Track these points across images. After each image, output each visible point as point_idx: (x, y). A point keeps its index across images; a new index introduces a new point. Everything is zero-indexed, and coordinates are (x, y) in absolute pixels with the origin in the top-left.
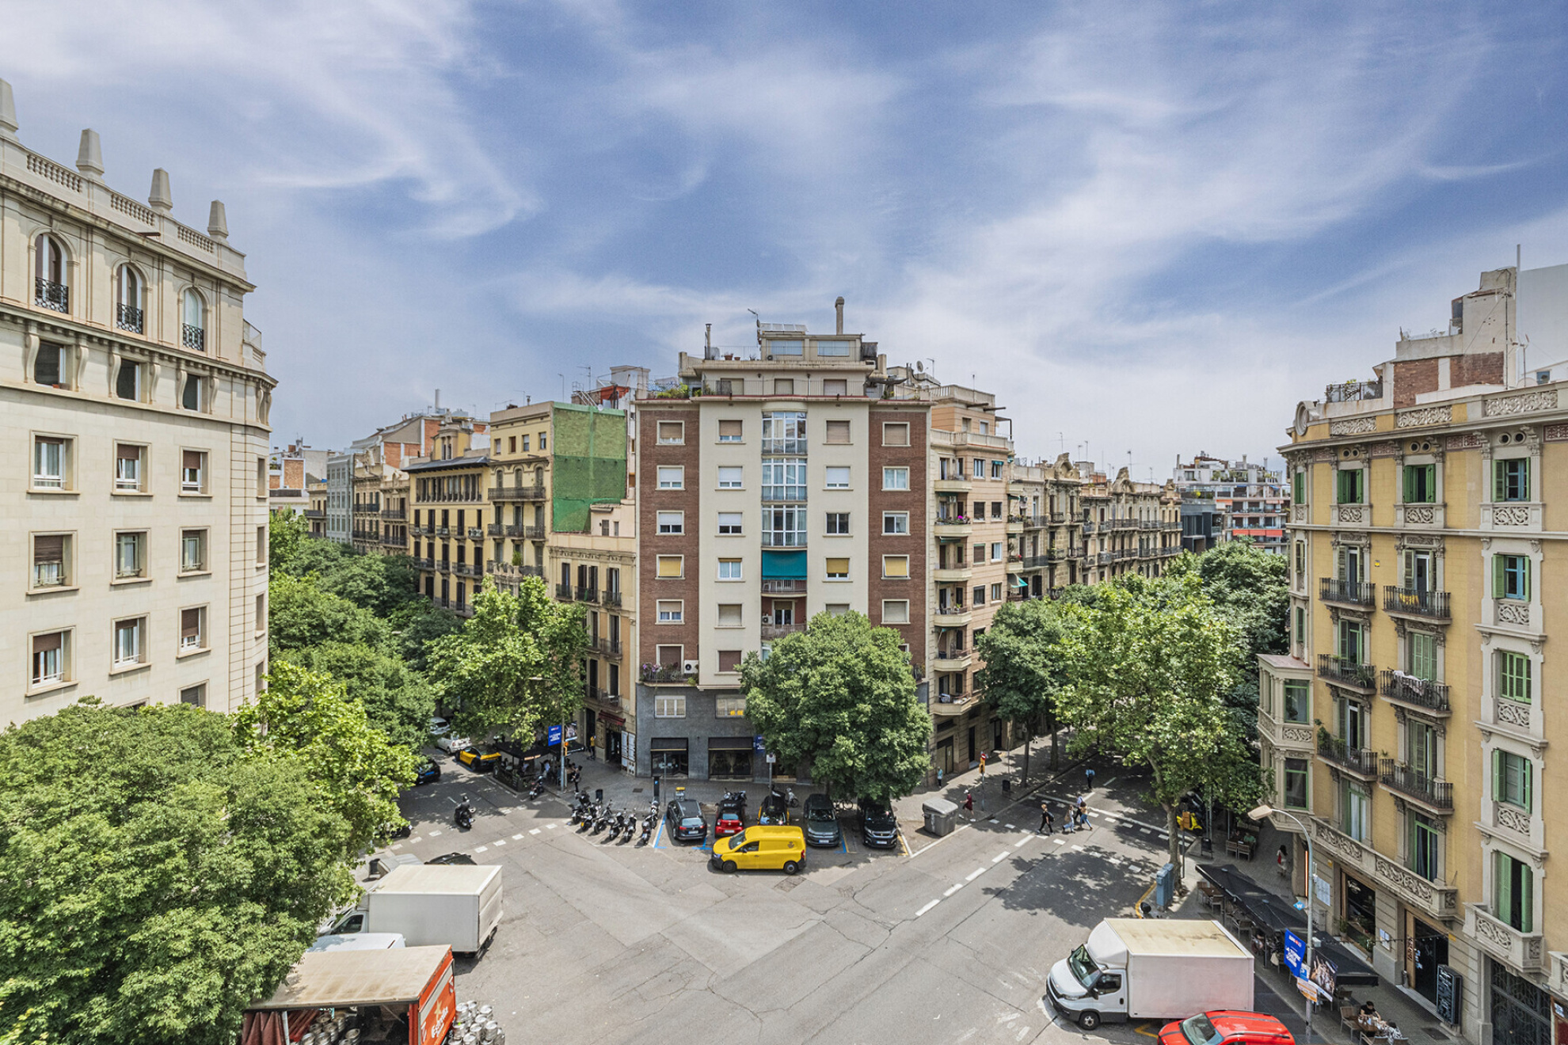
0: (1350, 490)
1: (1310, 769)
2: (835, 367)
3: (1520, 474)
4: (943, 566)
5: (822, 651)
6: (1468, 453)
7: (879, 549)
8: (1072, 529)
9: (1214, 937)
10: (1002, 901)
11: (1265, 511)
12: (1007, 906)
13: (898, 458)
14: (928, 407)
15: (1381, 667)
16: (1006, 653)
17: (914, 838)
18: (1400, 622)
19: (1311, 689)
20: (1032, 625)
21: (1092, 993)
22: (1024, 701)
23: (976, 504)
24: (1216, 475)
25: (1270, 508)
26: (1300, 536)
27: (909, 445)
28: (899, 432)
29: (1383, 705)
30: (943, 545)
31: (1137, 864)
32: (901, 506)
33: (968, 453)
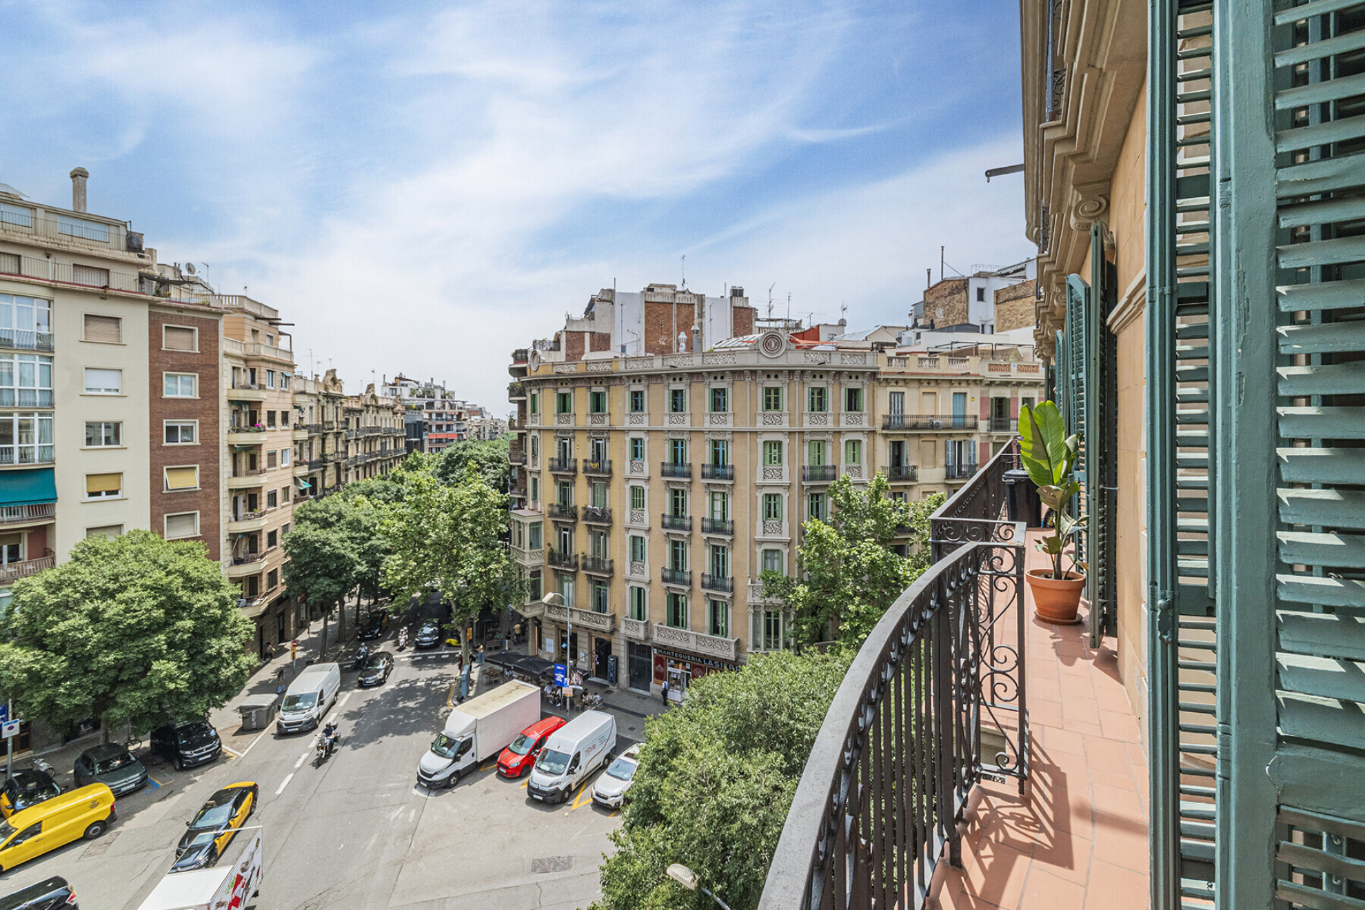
0: (564, 405)
1: (542, 575)
2: (93, 253)
3: (639, 399)
4: (235, 474)
5: (115, 578)
6: (619, 387)
7: (161, 460)
8: (338, 435)
9: (517, 688)
10: (349, 747)
11: (447, 420)
12: (354, 748)
13: (183, 364)
14: (221, 314)
15: (580, 506)
16: (317, 545)
17: (235, 742)
18: (589, 478)
19: (543, 526)
20: (335, 517)
21: (456, 759)
22: (334, 583)
23: (269, 412)
24: (413, 393)
25: (449, 417)
26: (535, 433)
27: (197, 351)
28: (185, 336)
29: (582, 525)
30: (235, 452)
31: (436, 679)
32: (188, 414)
33: (263, 364)
